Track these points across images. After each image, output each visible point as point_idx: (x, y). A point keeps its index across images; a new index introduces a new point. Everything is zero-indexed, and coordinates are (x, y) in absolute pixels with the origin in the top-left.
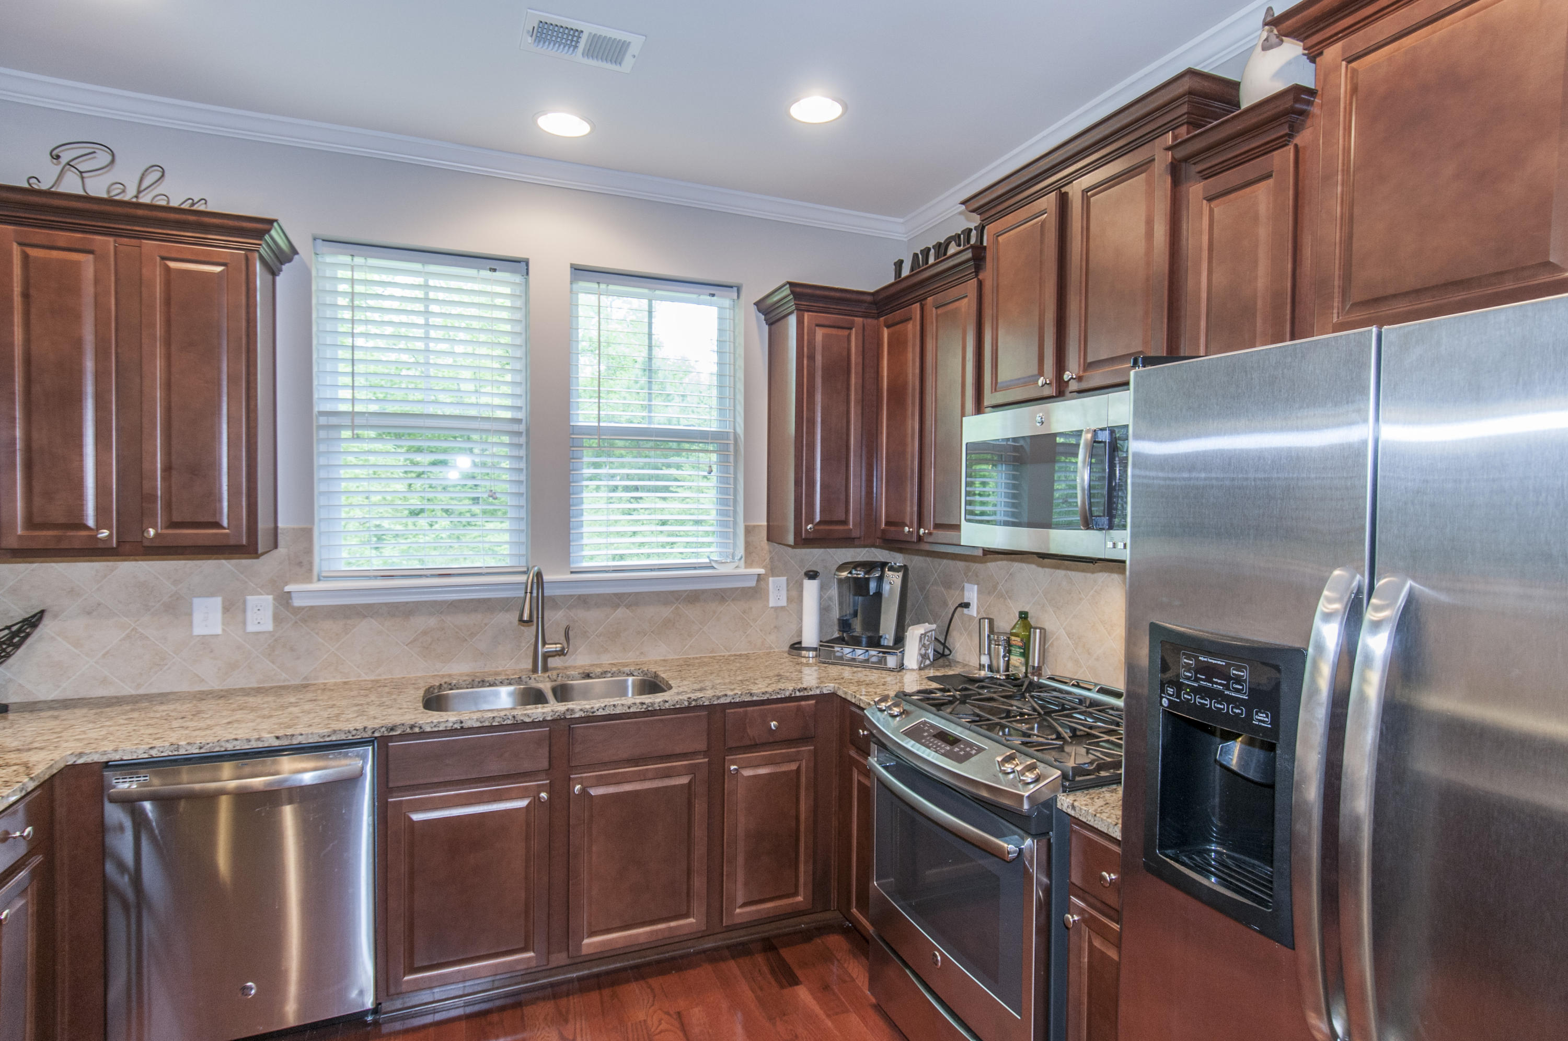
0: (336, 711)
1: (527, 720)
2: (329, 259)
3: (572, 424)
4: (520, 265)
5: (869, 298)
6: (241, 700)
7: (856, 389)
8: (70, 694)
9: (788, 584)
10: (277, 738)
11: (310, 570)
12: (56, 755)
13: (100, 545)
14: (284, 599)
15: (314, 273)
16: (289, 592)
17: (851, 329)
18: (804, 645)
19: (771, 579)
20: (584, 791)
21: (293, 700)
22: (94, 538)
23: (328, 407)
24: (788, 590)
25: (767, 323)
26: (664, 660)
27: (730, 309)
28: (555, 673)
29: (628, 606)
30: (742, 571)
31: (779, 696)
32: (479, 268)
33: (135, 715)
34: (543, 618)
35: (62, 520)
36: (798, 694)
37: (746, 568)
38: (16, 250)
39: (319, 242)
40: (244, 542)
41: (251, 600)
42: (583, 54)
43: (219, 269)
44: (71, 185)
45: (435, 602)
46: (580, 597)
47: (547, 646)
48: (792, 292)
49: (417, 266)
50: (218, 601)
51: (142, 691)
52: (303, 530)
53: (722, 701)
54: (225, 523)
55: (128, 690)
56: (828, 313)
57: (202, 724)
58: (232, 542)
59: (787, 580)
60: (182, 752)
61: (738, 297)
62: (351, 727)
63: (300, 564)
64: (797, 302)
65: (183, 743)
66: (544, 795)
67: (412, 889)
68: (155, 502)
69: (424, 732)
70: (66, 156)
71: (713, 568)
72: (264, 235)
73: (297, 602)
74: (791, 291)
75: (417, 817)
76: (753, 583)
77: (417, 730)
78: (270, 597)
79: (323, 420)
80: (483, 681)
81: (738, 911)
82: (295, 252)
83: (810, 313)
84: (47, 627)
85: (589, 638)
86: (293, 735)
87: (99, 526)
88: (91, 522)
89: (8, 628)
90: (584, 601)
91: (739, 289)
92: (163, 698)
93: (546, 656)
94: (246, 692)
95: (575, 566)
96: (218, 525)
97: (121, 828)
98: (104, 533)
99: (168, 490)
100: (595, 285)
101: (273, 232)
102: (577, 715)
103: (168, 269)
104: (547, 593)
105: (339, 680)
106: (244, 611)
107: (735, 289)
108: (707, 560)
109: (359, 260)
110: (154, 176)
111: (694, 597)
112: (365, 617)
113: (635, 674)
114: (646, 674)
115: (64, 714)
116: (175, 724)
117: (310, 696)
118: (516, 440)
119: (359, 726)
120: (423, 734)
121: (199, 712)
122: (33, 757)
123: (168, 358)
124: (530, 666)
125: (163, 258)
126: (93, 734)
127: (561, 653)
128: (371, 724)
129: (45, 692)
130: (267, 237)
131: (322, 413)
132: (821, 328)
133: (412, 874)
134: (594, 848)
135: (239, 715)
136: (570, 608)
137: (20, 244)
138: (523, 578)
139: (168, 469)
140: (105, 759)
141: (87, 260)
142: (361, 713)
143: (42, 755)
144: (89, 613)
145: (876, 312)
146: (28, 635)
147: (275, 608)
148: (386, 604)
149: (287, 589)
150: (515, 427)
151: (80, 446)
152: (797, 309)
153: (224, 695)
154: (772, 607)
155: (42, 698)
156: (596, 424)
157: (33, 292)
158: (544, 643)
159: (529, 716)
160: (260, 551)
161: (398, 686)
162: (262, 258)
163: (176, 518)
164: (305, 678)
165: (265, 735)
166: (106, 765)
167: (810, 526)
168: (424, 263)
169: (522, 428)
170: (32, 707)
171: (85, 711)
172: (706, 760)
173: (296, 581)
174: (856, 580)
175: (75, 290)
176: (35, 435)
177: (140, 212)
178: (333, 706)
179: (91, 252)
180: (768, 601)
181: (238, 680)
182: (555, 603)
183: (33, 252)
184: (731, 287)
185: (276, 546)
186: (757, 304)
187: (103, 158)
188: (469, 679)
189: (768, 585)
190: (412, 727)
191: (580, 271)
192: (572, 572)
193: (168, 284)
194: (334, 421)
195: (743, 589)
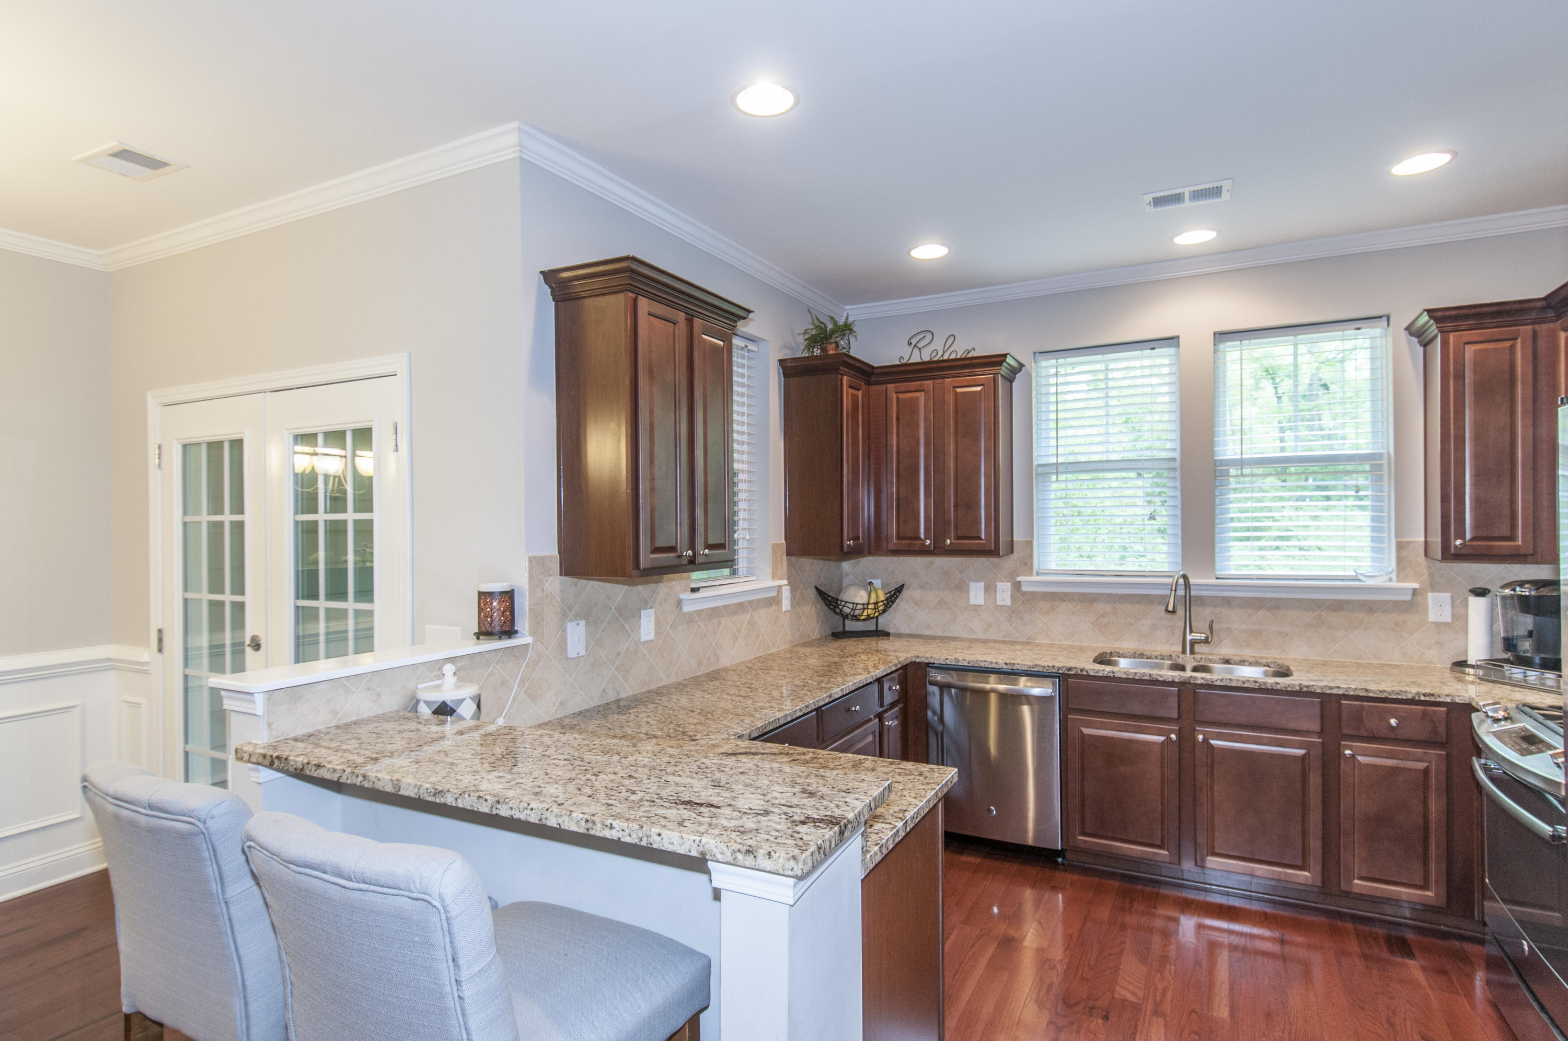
0: (1041, 656)
1: (1160, 679)
2: (1044, 364)
3: (1216, 458)
4: (1172, 341)
5: (1539, 304)
6: (992, 645)
7: (1523, 400)
8: (914, 632)
9: (1453, 601)
10: (1006, 664)
11: (1031, 568)
12: (908, 655)
13: (926, 549)
14: (1017, 586)
15: (1034, 375)
16: (1020, 582)
17: (1516, 339)
18: (1469, 663)
19: (1430, 594)
20: (1205, 740)
21: (1019, 648)
22: (924, 544)
23: (1043, 461)
24: (1453, 607)
25: (1421, 345)
26: (1306, 660)
27: (1381, 337)
28: (1199, 656)
29: (1269, 610)
30: (1394, 584)
31: (1400, 697)
32: (1142, 350)
33: (941, 644)
34: (1190, 612)
35: (911, 535)
36: (1422, 698)
37: (1398, 581)
38: (894, 396)
39: (1037, 355)
40: (993, 548)
41: (1000, 585)
42: (1190, 199)
43: (979, 388)
44: (916, 359)
45: (1110, 595)
46: (1224, 598)
47: (1193, 634)
48: (1431, 317)
49: (1099, 357)
50: (982, 585)
51: (945, 635)
52: (1027, 542)
53: (1335, 691)
54: (983, 537)
55: (940, 633)
56: (1483, 328)
57: (971, 652)
58: (987, 548)
59: (1452, 596)
60: (960, 664)
61: (1388, 325)
62: (1046, 664)
63: (1026, 564)
64: (1439, 325)
65: (960, 659)
66: (1173, 736)
67: (1083, 779)
68: (950, 525)
69: (1089, 675)
70: (914, 341)
71: (1359, 580)
72: (1002, 363)
73: (1024, 588)
74: (1429, 317)
75: (1086, 731)
76: (1408, 597)
77: (1085, 673)
78: (1010, 584)
79: (1040, 470)
80: (1142, 654)
81: (1356, 881)
82: (1021, 365)
83: (1457, 333)
84: (905, 593)
85: (1232, 632)
86: (1014, 664)
87: (926, 538)
88: (922, 537)
89: (890, 592)
90: (1227, 602)
91: (1388, 317)
92: (954, 639)
93: (1193, 643)
94: (996, 641)
95: (1219, 573)
96: (979, 538)
97: (934, 694)
98: (928, 542)
99: (956, 518)
100: (1238, 343)
101: (1008, 360)
102: (1199, 682)
103: (956, 393)
104: (1193, 593)
105: (1048, 642)
106: (995, 592)
107: (1385, 318)
108: (1354, 574)
109: (1061, 361)
110: (951, 339)
111: (1338, 606)
112: (1064, 601)
113: (1271, 666)
114: (1281, 667)
115: (911, 640)
116: (958, 651)
117: (1029, 647)
118: (1172, 474)
119: (1050, 664)
120: (1089, 677)
121: (971, 647)
122: (900, 654)
123: (956, 442)
124: (1180, 649)
125: (954, 387)
126: (922, 650)
127: (1206, 641)
128: (1057, 665)
129: (904, 629)
130: (1004, 364)
131: (1039, 466)
132: (1470, 346)
133: (1083, 769)
134: (1216, 788)
135: (989, 651)
136: (1215, 606)
137: (896, 393)
138: (1169, 580)
139: (956, 506)
140: (927, 661)
141: (921, 395)
142: (1054, 659)
143: (903, 654)
144: (922, 588)
145: (1553, 315)
146: (897, 597)
147: (1012, 591)
148: (1078, 593)
149: (1018, 579)
150: (1172, 465)
151: (918, 495)
152: (1441, 332)
153: (985, 642)
154: (1432, 623)
155: (903, 632)
156: (1239, 457)
157: (901, 416)
158: (1191, 631)
159: (1161, 676)
160: (1001, 553)
161: (1082, 649)
162: (1002, 375)
163: (960, 534)
164: (1029, 638)
165: (1000, 661)
166: (928, 664)
167: (1458, 542)
168: (1102, 354)
169: (1177, 464)
170: (899, 636)
171: (920, 640)
172: (1321, 740)
173: (1024, 575)
174: (1521, 597)
175: (915, 412)
176: (901, 491)
177: (944, 364)
178: (1039, 654)
179: (923, 391)
180: (1426, 614)
181: (993, 634)
182: (1201, 601)
183: (901, 396)
184: (1380, 317)
185: (1012, 552)
186: (1406, 329)
187: (929, 337)
188: (1132, 652)
189: (1426, 599)
190: (1082, 670)
191: (1221, 336)
192: (1217, 578)
193: (956, 401)
194: (1047, 470)
195: (1395, 602)
